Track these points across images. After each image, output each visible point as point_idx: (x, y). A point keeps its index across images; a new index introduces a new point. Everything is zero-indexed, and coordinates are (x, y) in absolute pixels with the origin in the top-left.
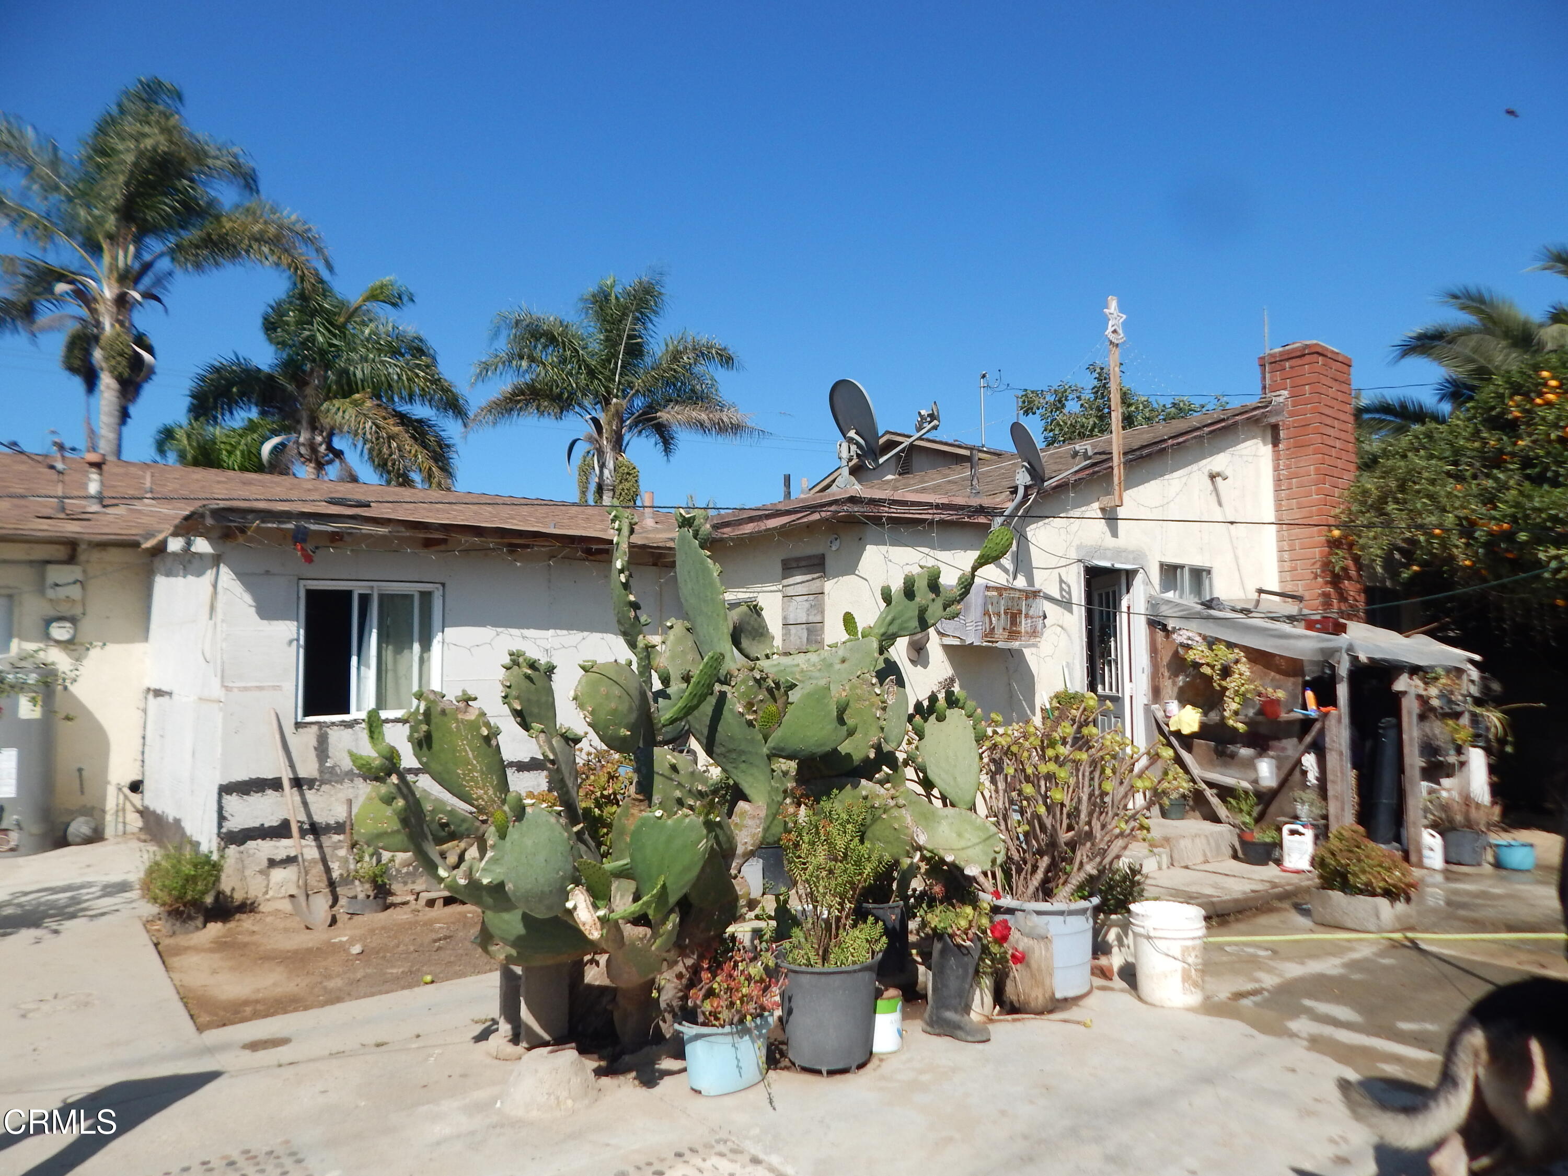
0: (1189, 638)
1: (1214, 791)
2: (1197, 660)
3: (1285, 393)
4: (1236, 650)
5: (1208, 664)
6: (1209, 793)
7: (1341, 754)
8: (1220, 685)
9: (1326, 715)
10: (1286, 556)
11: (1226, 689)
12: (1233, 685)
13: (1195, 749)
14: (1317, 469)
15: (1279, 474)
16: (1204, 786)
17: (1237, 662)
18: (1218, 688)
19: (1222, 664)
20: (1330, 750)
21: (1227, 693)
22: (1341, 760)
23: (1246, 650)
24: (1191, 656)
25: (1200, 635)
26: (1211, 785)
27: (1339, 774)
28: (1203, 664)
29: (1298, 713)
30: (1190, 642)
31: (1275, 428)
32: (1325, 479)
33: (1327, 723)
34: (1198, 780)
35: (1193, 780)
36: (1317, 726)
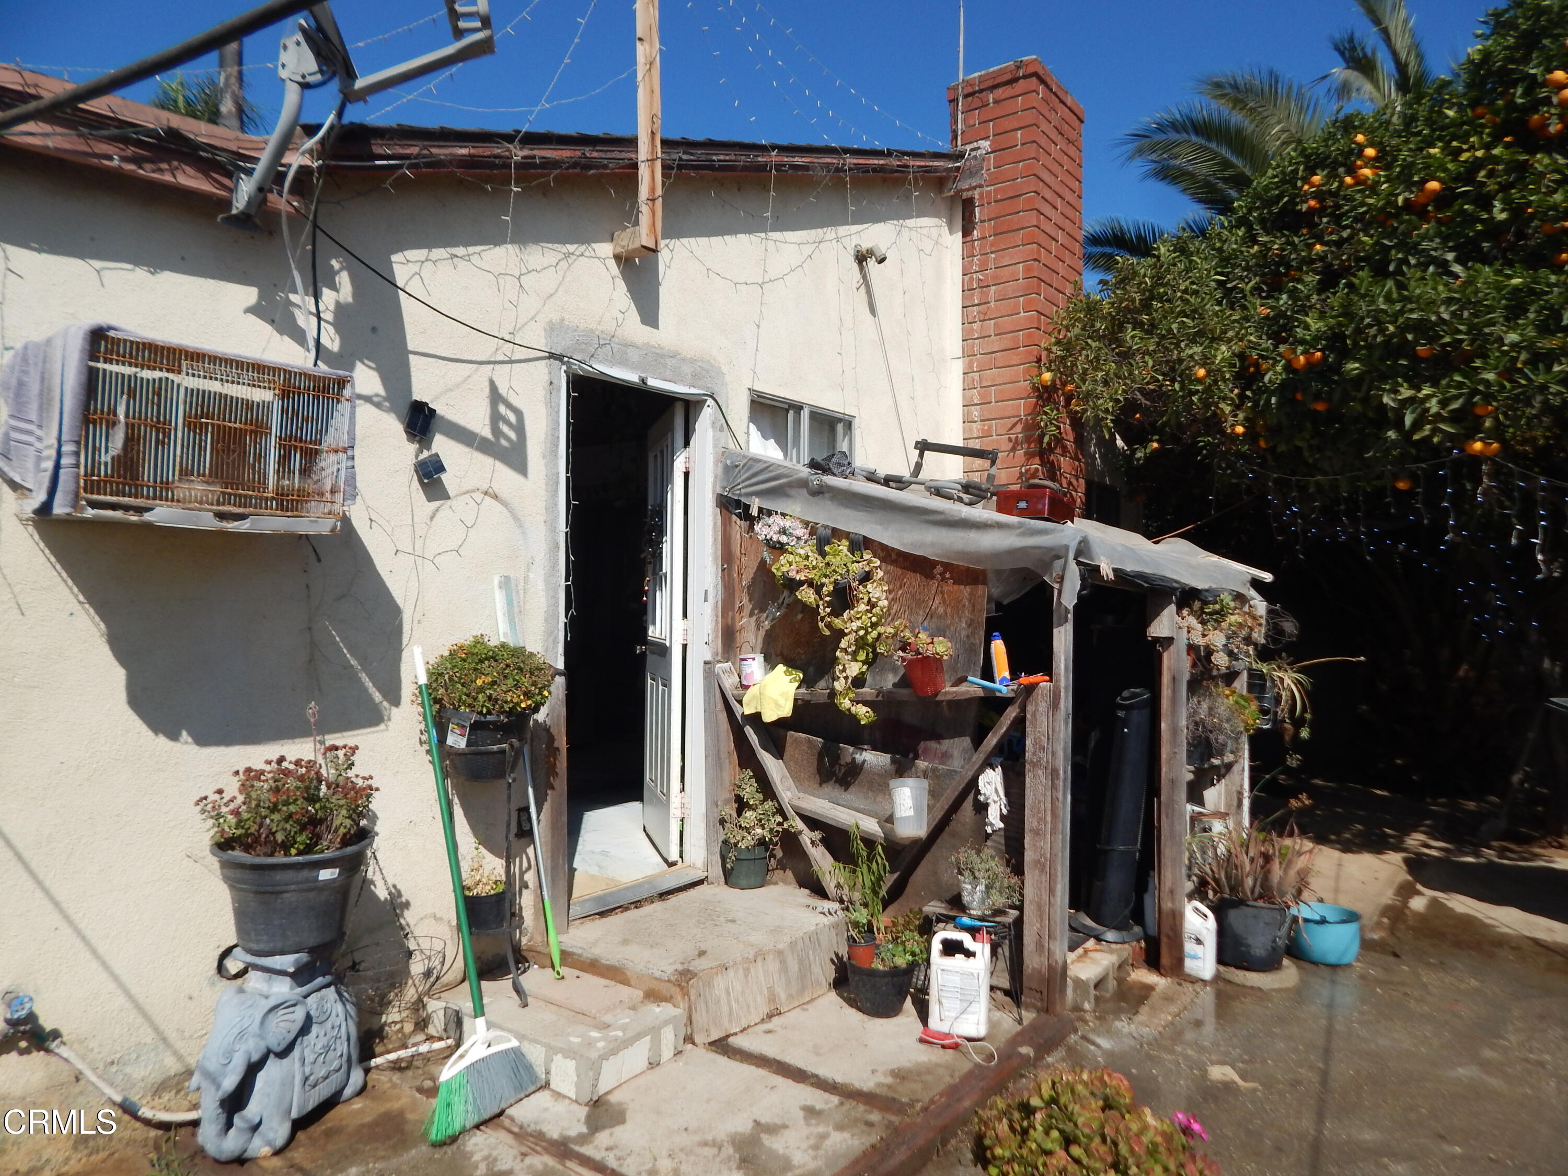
0: (783, 531)
1: (817, 835)
2: (792, 574)
3: (985, 145)
4: (867, 556)
5: (810, 583)
6: (807, 837)
7: (1054, 773)
8: (829, 626)
9: (1030, 690)
10: (976, 412)
11: (841, 634)
12: (855, 625)
13: (789, 751)
14: (1027, 269)
15: (971, 279)
16: (800, 825)
17: (866, 578)
18: (827, 632)
19: (836, 582)
20: (1035, 765)
21: (843, 644)
22: (1054, 787)
23: (888, 555)
24: (785, 566)
25: (806, 524)
26: (813, 823)
27: (1049, 819)
28: (801, 583)
29: (974, 685)
30: (784, 539)
31: (968, 205)
32: (1039, 286)
33: (1030, 708)
34: (790, 812)
35: (780, 811)
36: (1011, 713)
